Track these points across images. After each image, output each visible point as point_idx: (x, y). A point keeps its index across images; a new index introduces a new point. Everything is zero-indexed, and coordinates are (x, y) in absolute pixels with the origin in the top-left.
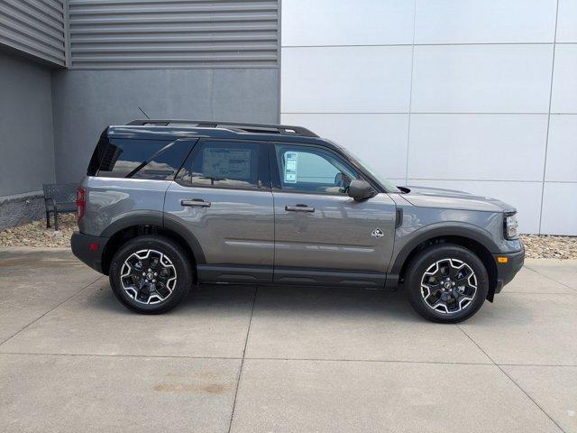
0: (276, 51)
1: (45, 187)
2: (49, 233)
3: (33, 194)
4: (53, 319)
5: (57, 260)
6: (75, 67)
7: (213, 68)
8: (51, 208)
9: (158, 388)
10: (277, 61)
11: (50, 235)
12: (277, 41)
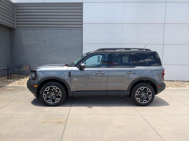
0: (82, 25)
1: (7, 66)
2: (8, 80)
3: (3, 68)
4: (11, 105)
5: (11, 88)
6: (17, 28)
7: (62, 29)
8: (9, 73)
9: (43, 123)
10: (82, 28)
11: (9, 81)
12: (82, 21)
